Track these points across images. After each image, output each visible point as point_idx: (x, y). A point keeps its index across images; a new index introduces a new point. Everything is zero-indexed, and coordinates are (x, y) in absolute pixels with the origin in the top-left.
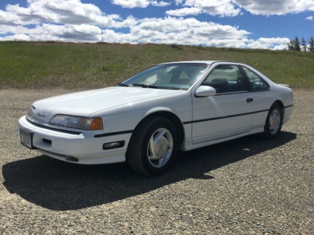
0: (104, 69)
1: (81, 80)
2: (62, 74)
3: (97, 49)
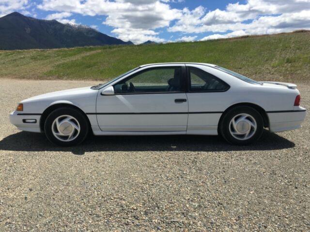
0: (288, 61)
1: (256, 73)
2: (240, 68)
3: (290, 39)
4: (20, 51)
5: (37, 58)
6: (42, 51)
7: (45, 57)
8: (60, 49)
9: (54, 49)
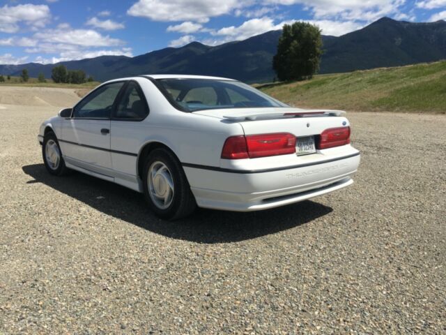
4: (361, 71)
5: (377, 80)
6: (388, 70)
7: (389, 78)
8: (415, 66)
9: (407, 66)
